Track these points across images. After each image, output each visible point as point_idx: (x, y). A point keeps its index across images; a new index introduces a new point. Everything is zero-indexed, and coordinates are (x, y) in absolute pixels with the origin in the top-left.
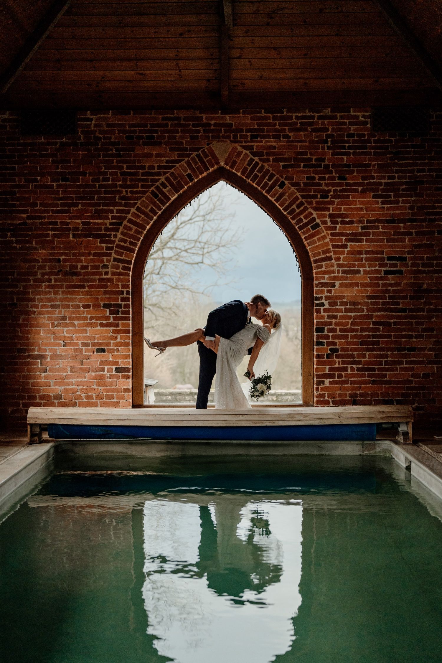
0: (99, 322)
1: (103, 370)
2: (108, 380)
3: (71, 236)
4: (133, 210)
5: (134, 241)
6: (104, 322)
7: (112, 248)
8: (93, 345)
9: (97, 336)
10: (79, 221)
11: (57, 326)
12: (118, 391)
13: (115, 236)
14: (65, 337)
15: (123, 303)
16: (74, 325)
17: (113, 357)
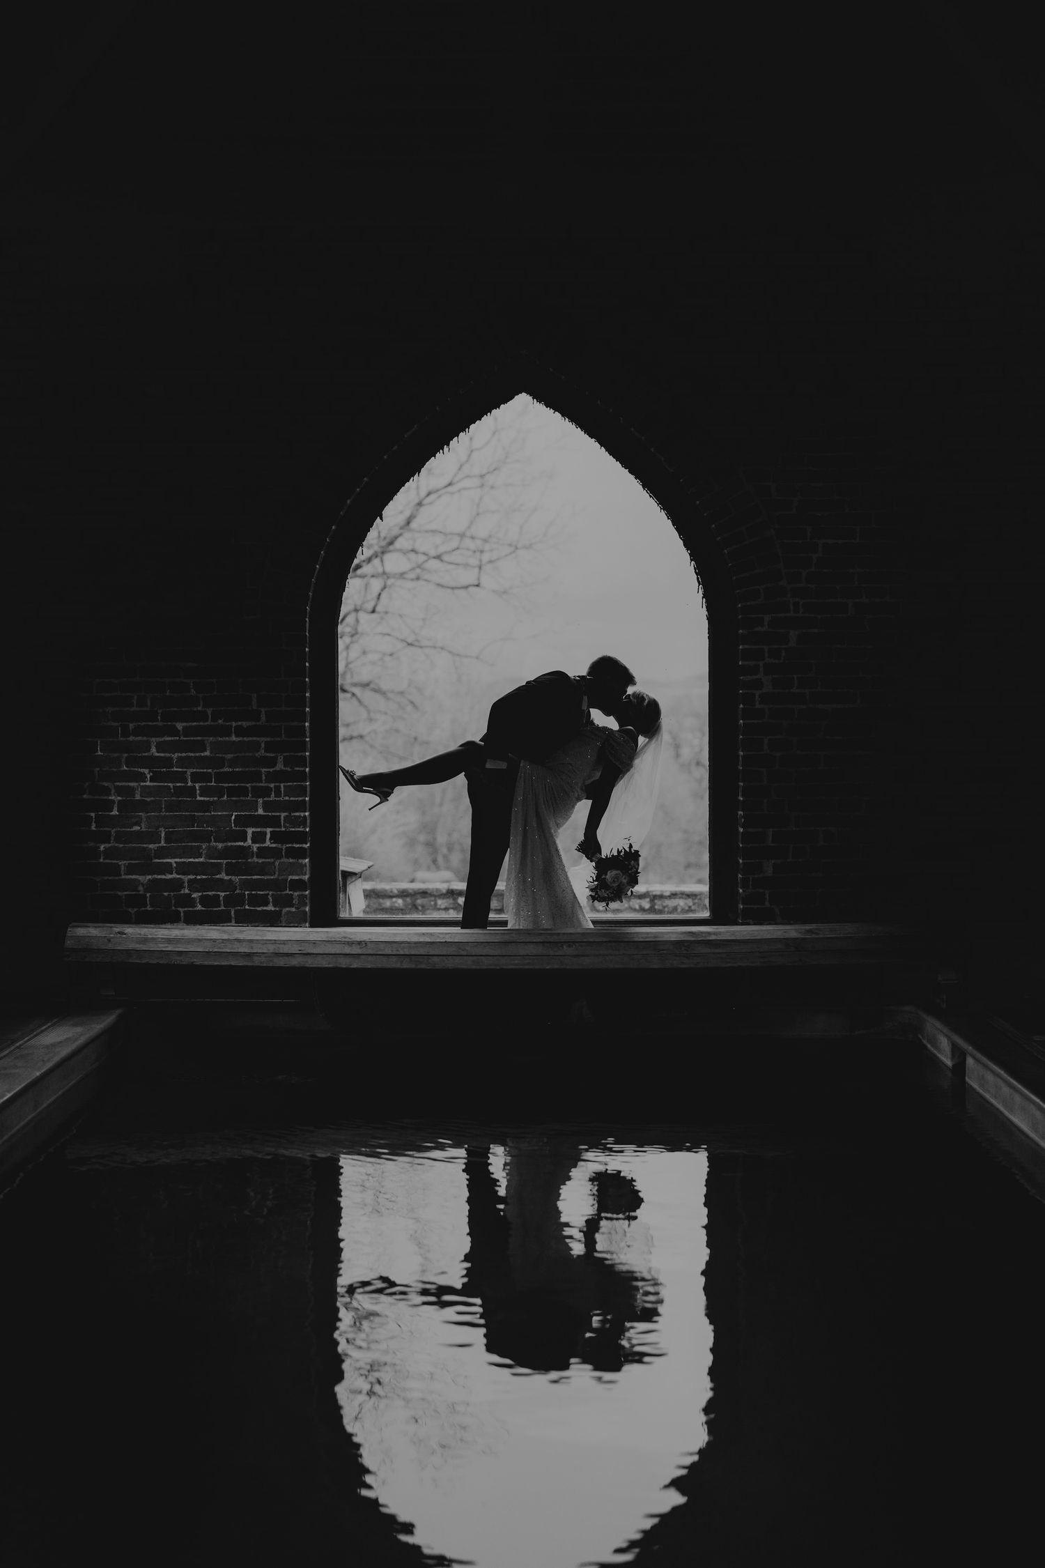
0: (234, 724)
1: (243, 837)
2: (255, 859)
6: (245, 724)
8: (220, 777)
11: (135, 733)
12: (277, 885)
14: (153, 758)
15: (290, 679)
16: (174, 732)
17: (267, 806)
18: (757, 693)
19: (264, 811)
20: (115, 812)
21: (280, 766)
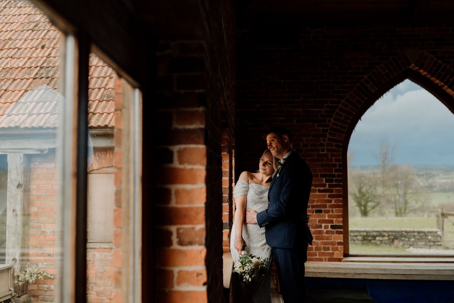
0: (317, 188)
1: (321, 227)
2: (325, 235)
3: (295, 121)
4: (343, 101)
5: (344, 125)
6: (321, 188)
7: (327, 131)
8: (313, 207)
9: (316, 199)
10: (301, 110)
12: (333, 244)
13: (329, 121)
15: (336, 174)
17: (329, 216)
19: (328, 218)
21: (333, 203)
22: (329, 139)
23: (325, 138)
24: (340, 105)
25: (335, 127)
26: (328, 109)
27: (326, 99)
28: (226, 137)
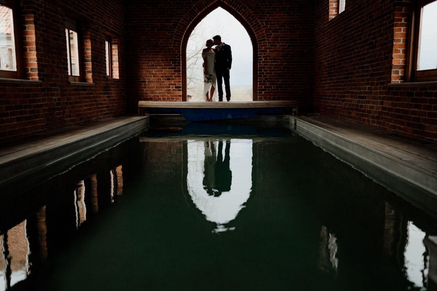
0: (168, 67)
1: (170, 87)
2: (172, 91)
3: (156, 30)
4: (182, 19)
5: (182, 33)
6: (170, 67)
7: (173, 36)
8: (166, 77)
9: (167, 73)
10: (159, 24)
11: (150, 69)
12: (176, 96)
13: (174, 30)
14: (154, 73)
15: (178, 59)
16: (157, 68)
17: (174, 82)
18: (261, 61)
20: (147, 83)
21: (176, 75)
22: (174, 40)
23: (172, 40)
24: (180, 22)
25: (177, 34)
26: (174, 24)
27: (173, 18)
28: (89, 33)
